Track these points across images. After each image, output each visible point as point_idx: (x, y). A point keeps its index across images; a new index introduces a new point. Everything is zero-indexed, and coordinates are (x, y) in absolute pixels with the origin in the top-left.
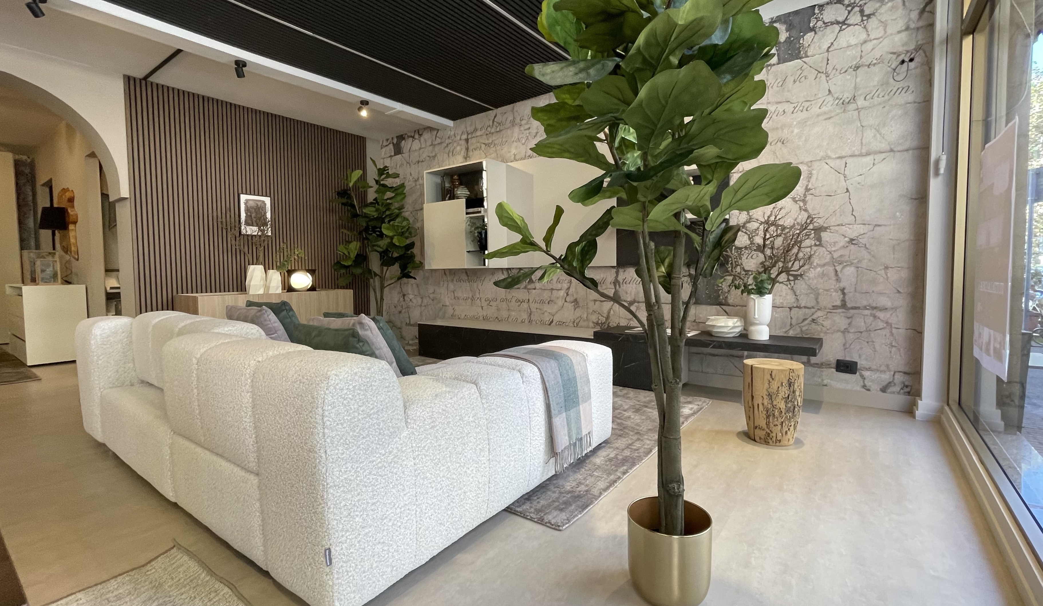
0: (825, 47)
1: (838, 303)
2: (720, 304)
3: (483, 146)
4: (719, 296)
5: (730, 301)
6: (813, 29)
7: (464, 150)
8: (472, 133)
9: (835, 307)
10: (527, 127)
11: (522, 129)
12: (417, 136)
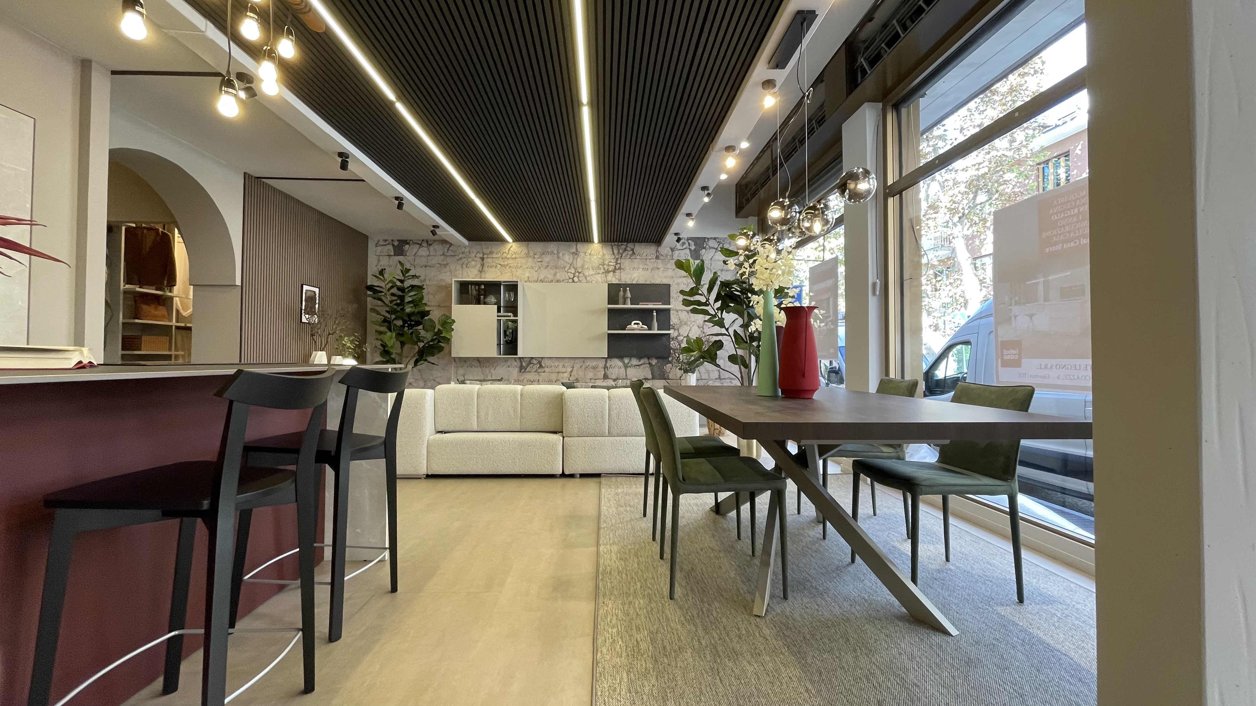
0: (710, 257)
1: (717, 377)
2: (665, 379)
3: (499, 266)
4: (664, 374)
5: (670, 377)
6: (705, 248)
7: (479, 265)
8: (488, 254)
9: (716, 379)
10: (539, 260)
11: (535, 260)
12: (425, 244)
